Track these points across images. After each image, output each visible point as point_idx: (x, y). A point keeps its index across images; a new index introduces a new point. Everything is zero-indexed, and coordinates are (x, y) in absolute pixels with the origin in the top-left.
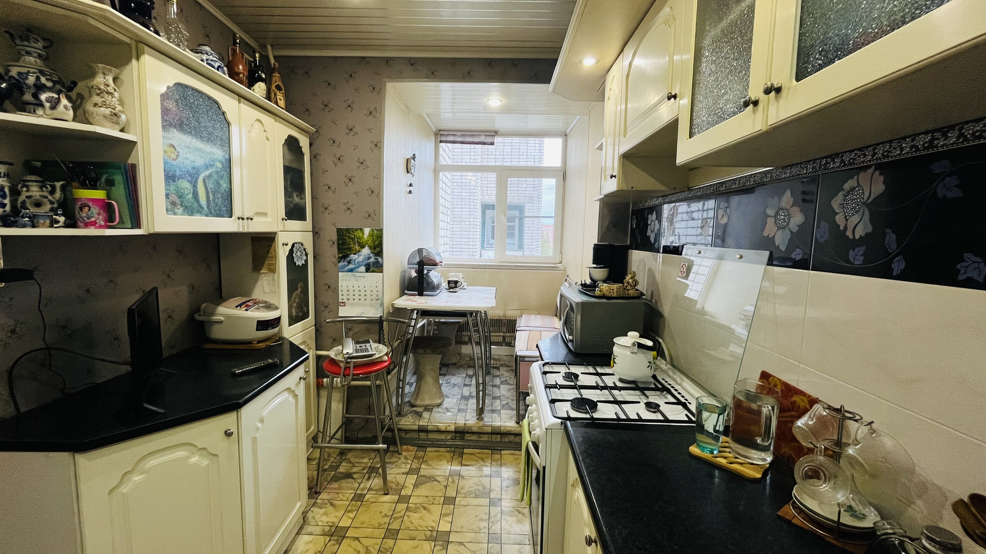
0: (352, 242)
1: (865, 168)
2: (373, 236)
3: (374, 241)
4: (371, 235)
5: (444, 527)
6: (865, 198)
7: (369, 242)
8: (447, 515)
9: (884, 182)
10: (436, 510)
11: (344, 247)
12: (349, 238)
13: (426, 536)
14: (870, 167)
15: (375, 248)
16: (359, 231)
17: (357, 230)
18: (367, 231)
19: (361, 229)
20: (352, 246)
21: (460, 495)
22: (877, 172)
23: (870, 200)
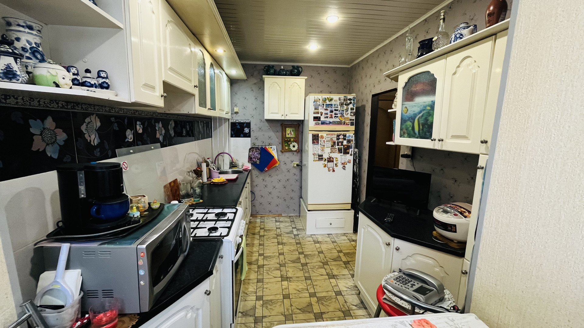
5: (285, 283)
8: (286, 289)
10: (292, 291)
13: (292, 278)
21: (281, 300)
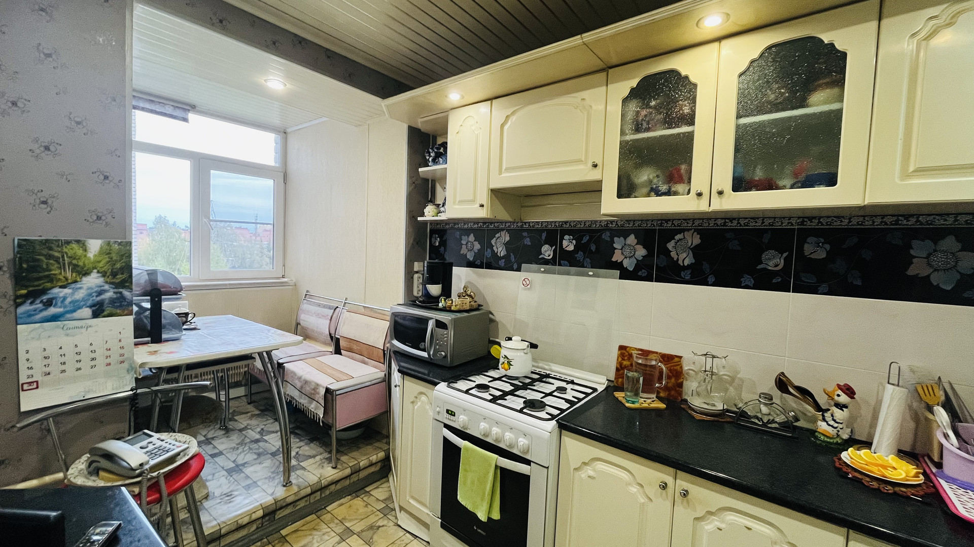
0: (56, 265)
1: (688, 230)
2: (109, 253)
3: (112, 262)
4: (106, 251)
6: (690, 244)
7: (101, 265)
9: (700, 238)
11: (35, 275)
12: (50, 257)
14: (691, 229)
15: (114, 275)
16: (74, 246)
17: (68, 242)
18: (94, 246)
19: (78, 242)
20: (57, 272)
22: (696, 233)
23: (692, 247)
